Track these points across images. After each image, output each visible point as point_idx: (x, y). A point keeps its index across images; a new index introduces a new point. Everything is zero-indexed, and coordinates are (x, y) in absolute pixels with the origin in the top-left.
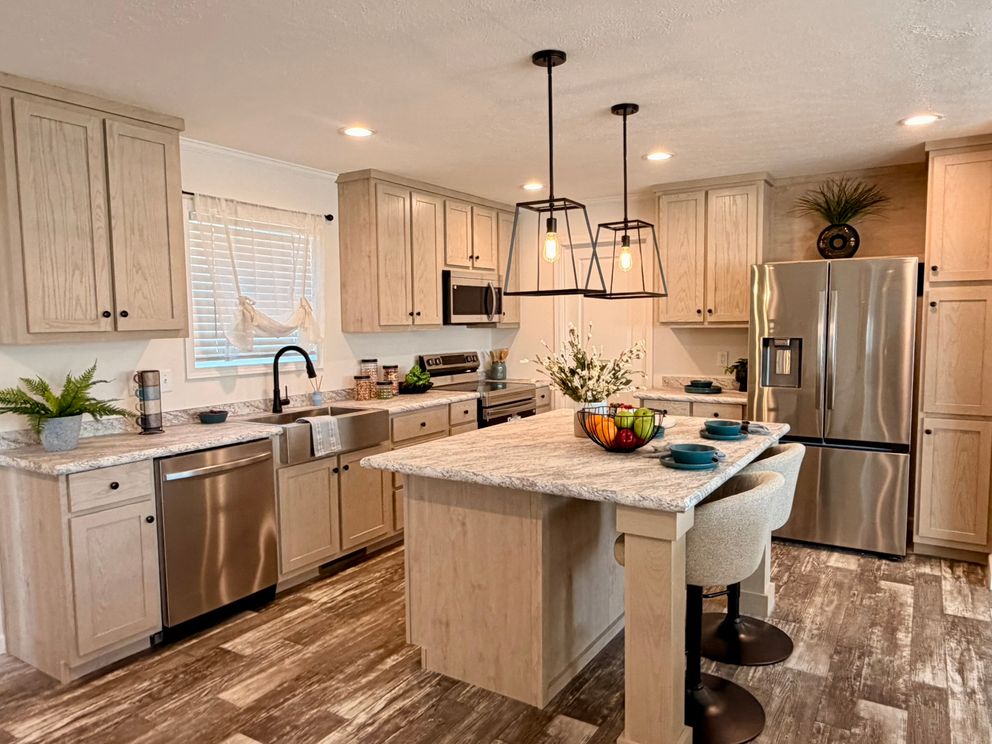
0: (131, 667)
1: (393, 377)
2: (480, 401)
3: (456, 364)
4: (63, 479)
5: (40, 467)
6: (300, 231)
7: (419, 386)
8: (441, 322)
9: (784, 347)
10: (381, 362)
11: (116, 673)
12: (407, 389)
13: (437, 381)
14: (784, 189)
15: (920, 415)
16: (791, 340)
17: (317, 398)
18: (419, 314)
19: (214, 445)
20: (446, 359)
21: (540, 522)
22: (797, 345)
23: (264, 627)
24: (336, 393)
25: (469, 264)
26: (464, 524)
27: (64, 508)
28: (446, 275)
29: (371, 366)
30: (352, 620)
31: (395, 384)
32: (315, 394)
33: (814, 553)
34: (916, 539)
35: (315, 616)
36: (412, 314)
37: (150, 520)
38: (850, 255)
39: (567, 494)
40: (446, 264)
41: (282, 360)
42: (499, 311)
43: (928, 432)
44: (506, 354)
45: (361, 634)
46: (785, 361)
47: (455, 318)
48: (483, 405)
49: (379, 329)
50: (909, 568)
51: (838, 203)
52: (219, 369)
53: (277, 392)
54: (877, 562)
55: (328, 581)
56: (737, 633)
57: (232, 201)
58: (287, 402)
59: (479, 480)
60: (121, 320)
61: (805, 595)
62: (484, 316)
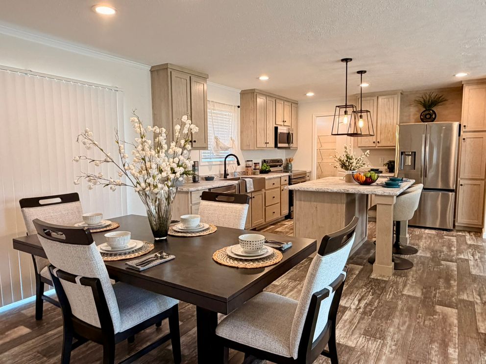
1: (258, 167)
2: (289, 177)
3: (276, 163)
4: (190, 193)
5: (182, 189)
6: (231, 112)
7: (267, 171)
8: (274, 146)
9: (409, 155)
10: (253, 161)
12: (263, 171)
13: (272, 169)
14: (407, 96)
15: (459, 179)
16: (412, 152)
17: (236, 174)
18: (268, 143)
20: (273, 161)
21: (344, 205)
22: (414, 154)
25: (282, 124)
26: (316, 208)
27: (190, 202)
28: (276, 129)
29: (250, 163)
31: (259, 170)
33: (419, 230)
34: (456, 224)
36: (266, 143)
38: (433, 121)
39: (359, 193)
40: (276, 124)
41: (227, 159)
42: (292, 143)
43: (461, 185)
44: (292, 160)
46: (409, 160)
47: (279, 145)
49: (256, 149)
50: (454, 233)
51: (429, 101)
52: (208, 162)
54: (442, 232)
56: (399, 246)
58: (228, 175)
60: (194, 143)
61: (419, 239)
62: (287, 144)
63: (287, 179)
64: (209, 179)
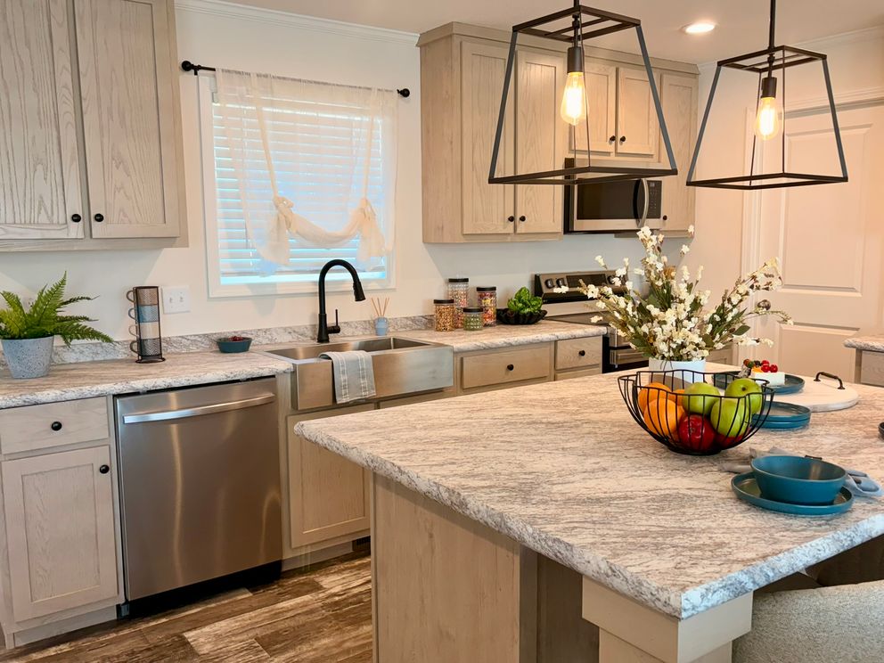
0: (80, 643)
1: (488, 301)
2: (606, 339)
6: (361, 112)
7: (524, 315)
8: (559, 227)
10: (476, 282)
11: (62, 647)
12: (508, 317)
13: (552, 309)
17: (381, 325)
18: (523, 219)
19: (192, 383)
20: (575, 279)
23: (247, 615)
24: (414, 320)
25: (610, 148)
26: (431, 536)
28: (570, 165)
29: (461, 287)
30: (349, 628)
31: (491, 312)
32: (378, 319)
35: (311, 612)
36: (512, 219)
37: (105, 470)
40: (570, 150)
41: (328, 277)
45: (348, 651)
47: (579, 224)
48: (611, 345)
49: (463, 240)
52: (250, 286)
53: (323, 316)
55: (357, 563)
57: (266, 76)
58: (336, 330)
59: (404, 479)
60: (95, 224)
62: (633, 221)
63: (598, 346)
64: (233, 345)
